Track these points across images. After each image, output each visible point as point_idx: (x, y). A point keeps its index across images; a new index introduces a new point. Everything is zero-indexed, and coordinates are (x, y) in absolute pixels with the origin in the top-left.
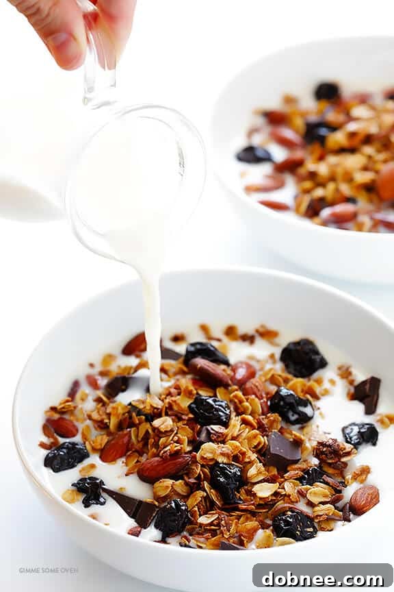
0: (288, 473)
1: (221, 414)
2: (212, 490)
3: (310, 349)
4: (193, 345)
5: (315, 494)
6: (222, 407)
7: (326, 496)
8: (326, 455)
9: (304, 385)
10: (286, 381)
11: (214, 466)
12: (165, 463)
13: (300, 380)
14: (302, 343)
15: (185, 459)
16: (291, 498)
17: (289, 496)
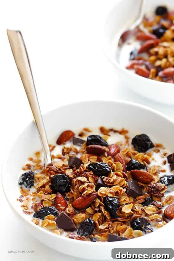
0: (138, 201)
1: (107, 168)
2: (106, 212)
3: (146, 139)
4: (90, 136)
5: (149, 210)
6: (106, 166)
7: (154, 211)
8: (154, 192)
9: (143, 156)
10: (134, 154)
11: (105, 200)
12: (84, 200)
13: (141, 154)
14: (142, 136)
15: (94, 196)
16: (139, 212)
17: (138, 212)
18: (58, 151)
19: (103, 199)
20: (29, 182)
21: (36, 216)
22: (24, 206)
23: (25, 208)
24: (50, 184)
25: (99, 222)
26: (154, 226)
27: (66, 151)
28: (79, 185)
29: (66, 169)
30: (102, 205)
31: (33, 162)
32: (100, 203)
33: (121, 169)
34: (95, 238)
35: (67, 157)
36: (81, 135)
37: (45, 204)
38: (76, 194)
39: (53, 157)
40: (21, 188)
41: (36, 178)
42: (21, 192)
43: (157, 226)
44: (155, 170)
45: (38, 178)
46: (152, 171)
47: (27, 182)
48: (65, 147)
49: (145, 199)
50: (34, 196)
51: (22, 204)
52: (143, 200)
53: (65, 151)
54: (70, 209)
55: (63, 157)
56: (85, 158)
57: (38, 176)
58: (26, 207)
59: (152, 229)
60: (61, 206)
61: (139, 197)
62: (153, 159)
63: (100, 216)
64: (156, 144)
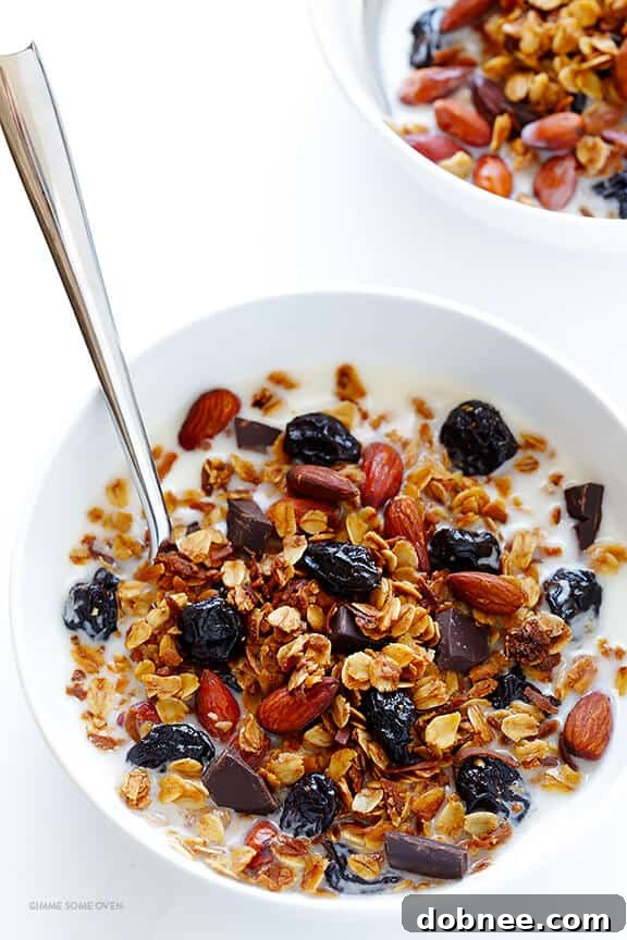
0: (474, 688)
1: (366, 575)
2: (372, 747)
5: (515, 724)
6: (364, 562)
7: (531, 727)
8: (527, 656)
10: (454, 489)
11: (367, 699)
12: (296, 705)
15: (329, 691)
16: (482, 735)
17: (479, 733)
18: (186, 474)
19: (360, 698)
20: (100, 620)
21: (137, 760)
22: (91, 715)
23: (96, 720)
24: (174, 631)
25: (350, 782)
26: (533, 781)
27: (216, 478)
28: (276, 641)
29: (223, 560)
30: (360, 721)
31: (104, 524)
32: (351, 713)
33: (410, 562)
34: (343, 842)
35: (218, 500)
36: (261, 402)
37: (163, 709)
38: (267, 674)
39: (170, 502)
40: (75, 639)
41: (123, 604)
42: (76, 655)
43: (542, 783)
44: (525, 555)
45: (131, 602)
46: (517, 557)
47: (93, 621)
48: (209, 462)
49: (499, 678)
50: (121, 670)
51: (84, 706)
52: (494, 684)
53: (212, 480)
54: (250, 734)
55: (205, 500)
56: (287, 520)
57: (130, 594)
58: (99, 717)
59: (527, 794)
60: (219, 720)
61: (478, 672)
62: (517, 504)
63: (353, 760)
64: (522, 436)
